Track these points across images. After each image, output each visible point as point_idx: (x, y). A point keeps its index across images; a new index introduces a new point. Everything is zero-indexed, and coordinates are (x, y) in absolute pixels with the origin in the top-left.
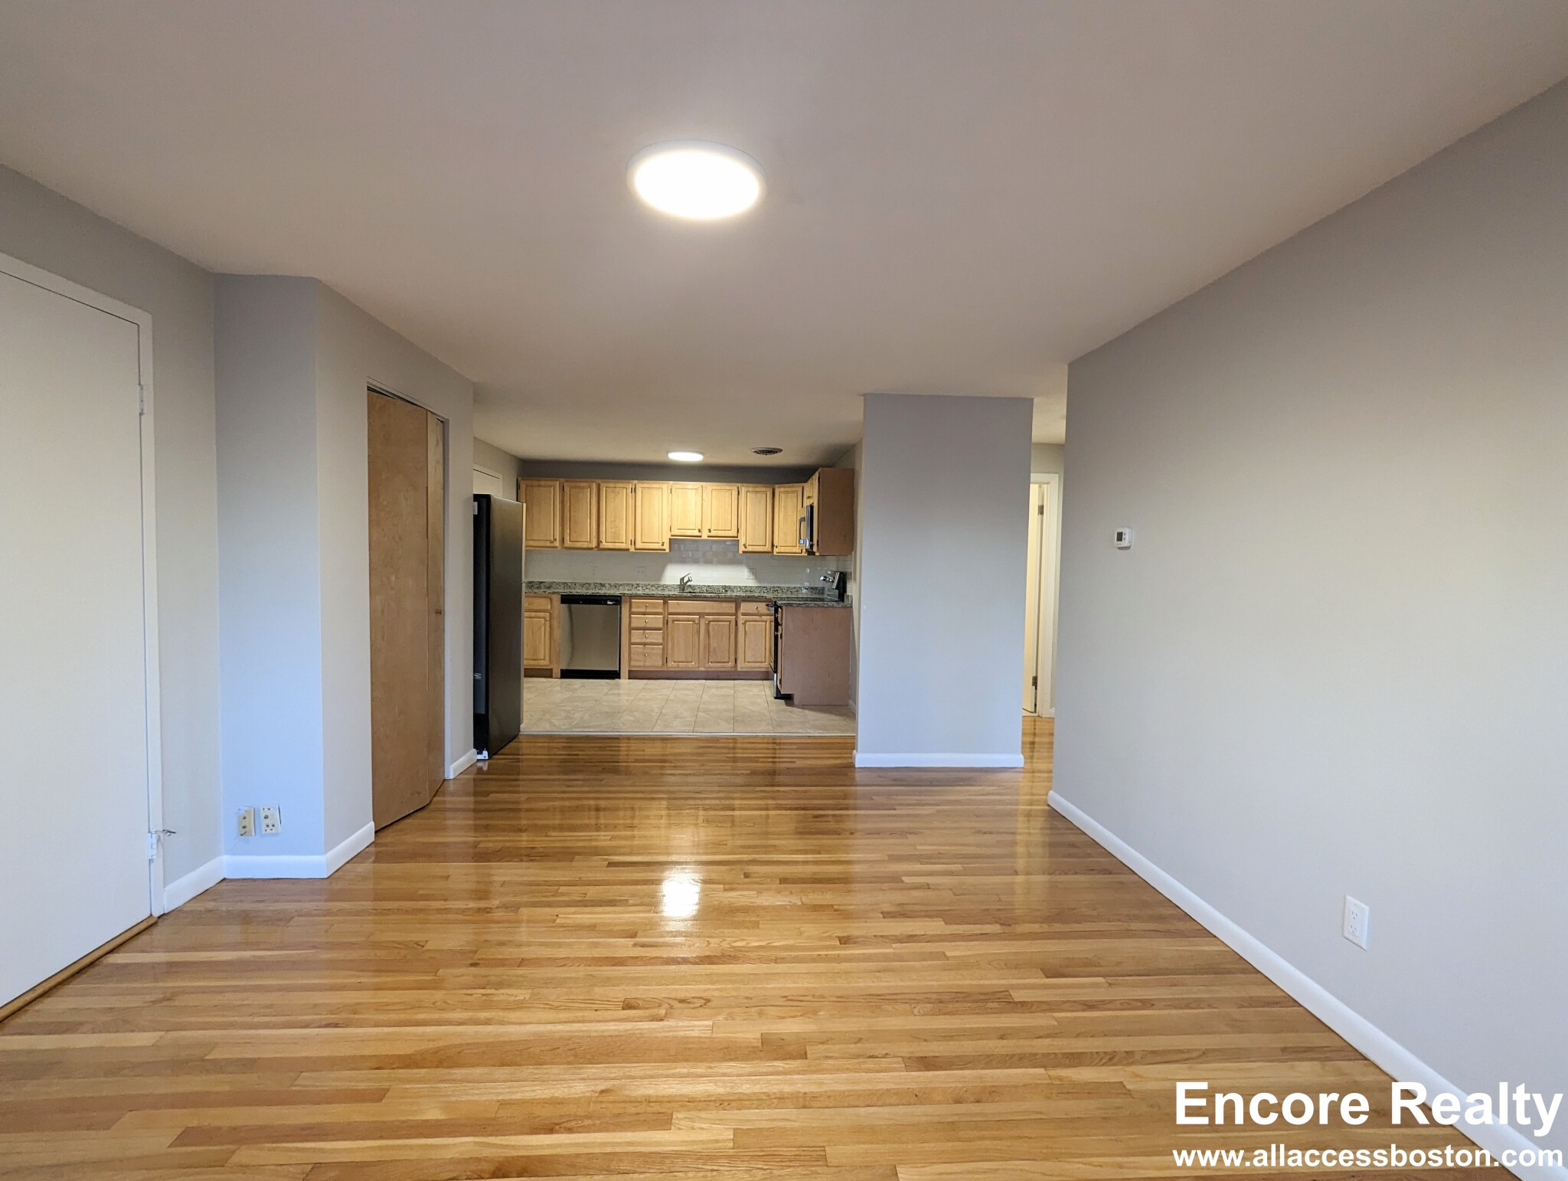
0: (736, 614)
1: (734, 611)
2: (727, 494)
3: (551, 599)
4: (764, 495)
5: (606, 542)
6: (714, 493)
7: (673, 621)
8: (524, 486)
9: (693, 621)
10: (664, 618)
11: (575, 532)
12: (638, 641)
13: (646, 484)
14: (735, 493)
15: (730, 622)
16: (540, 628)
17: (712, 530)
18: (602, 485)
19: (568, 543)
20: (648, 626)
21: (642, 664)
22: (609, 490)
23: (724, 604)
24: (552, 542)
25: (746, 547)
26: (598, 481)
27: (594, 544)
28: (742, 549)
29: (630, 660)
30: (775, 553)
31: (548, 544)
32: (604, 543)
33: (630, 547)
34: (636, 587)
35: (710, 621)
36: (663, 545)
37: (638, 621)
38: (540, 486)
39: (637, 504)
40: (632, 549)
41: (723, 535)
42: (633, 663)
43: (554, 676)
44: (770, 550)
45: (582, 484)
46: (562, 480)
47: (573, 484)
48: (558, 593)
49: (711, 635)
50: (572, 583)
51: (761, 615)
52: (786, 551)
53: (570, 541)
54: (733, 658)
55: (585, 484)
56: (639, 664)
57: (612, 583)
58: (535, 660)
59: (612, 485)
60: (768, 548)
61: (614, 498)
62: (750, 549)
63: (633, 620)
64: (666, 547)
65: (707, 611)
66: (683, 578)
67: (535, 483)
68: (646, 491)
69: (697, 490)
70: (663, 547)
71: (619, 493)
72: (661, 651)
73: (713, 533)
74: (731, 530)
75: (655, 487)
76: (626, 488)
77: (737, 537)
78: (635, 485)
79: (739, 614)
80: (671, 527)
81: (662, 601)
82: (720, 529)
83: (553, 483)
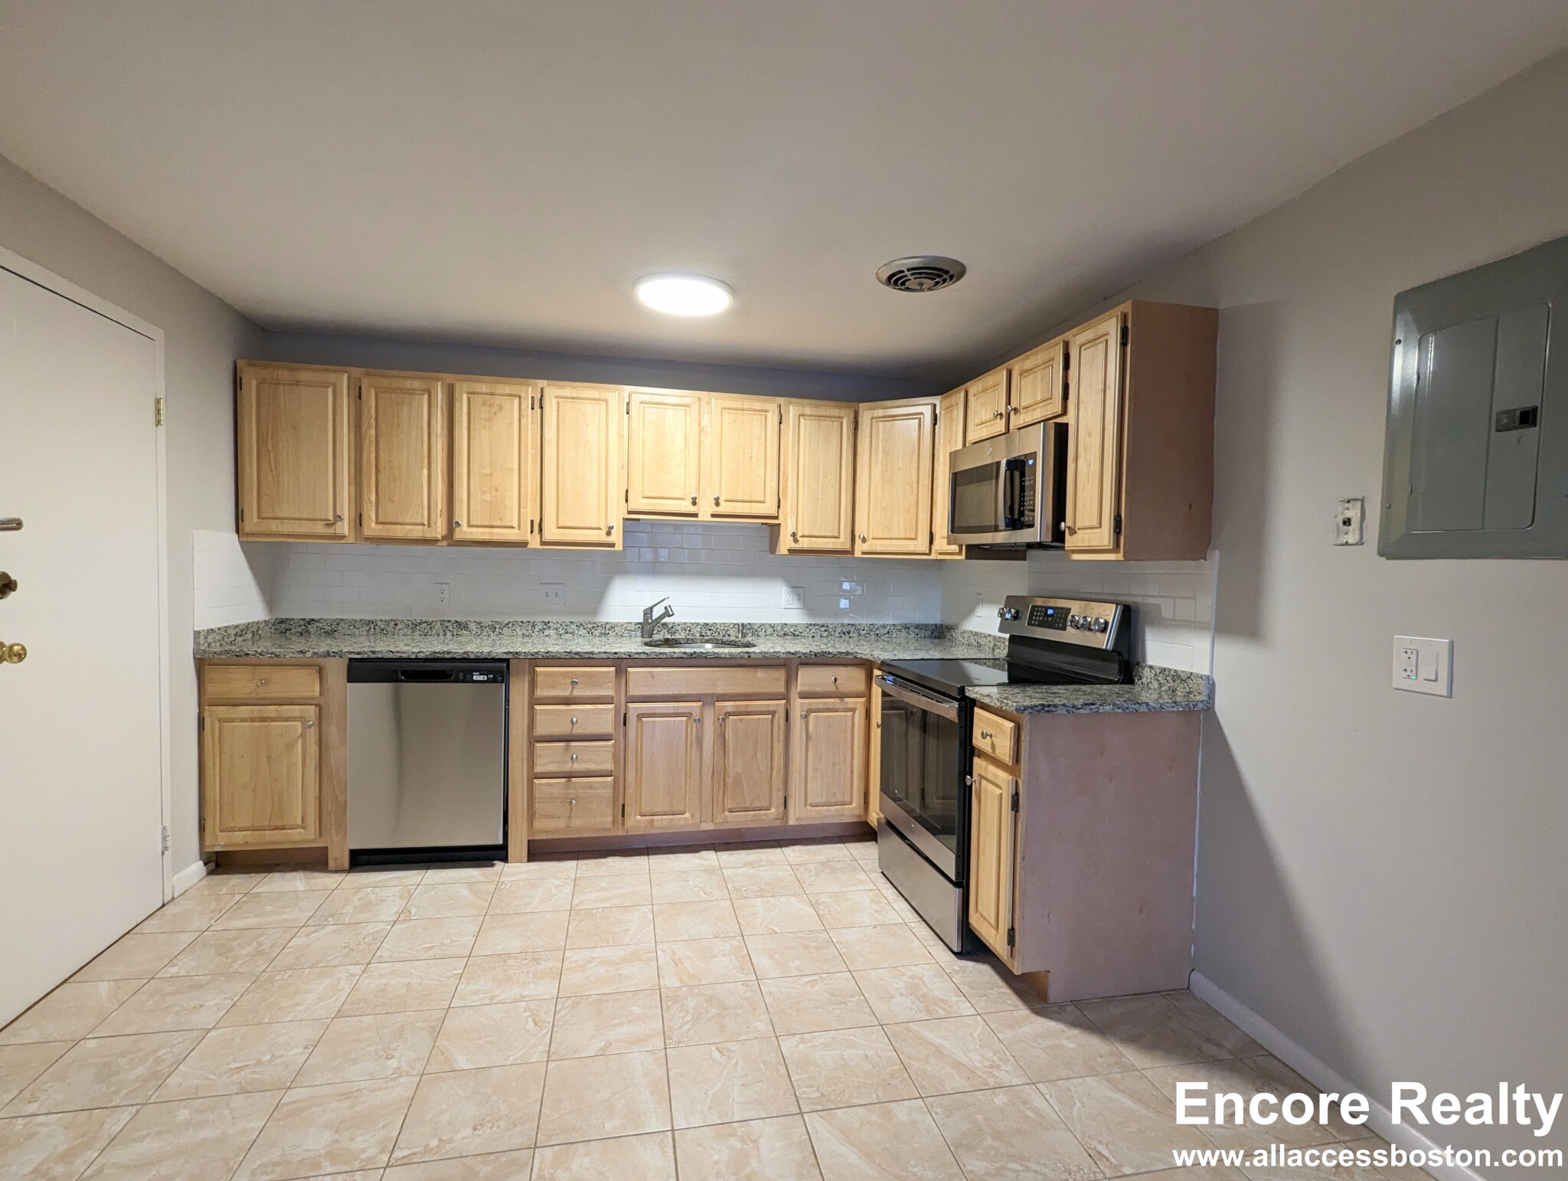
0: (785, 697)
1: (782, 690)
2: (757, 419)
3: (321, 671)
4: (836, 425)
5: (469, 526)
6: (728, 417)
7: (640, 717)
8: (254, 383)
9: (689, 715)
10: (617, 710)
11: (391, 501)
12: (552, 768)
13: (569, 389)
14: (772, 418)
15: (773, 713)
16: (290, 746)
17: (721, 501)
18: (458, 386)
19: (372, 528)
20: (578, 730)
21: (561, 824)
22: (477, 400)
23: (760, 673)
24: (329, 525)
25: (796, 541)
26: (449, 378)
27: (439, 530)
28: (785, 543)
29: (531, 816)
30: (858, 554)
31: (320, 528)
32: (464, 527)
33: (528, 537)
34: (542, 630)
35: (728, 714)
36: (609, 533)
37: (551, 719)
38: (297, 383)
39: (546, 436)
40: (534, 543)
41: (747, 512)
42: (538, 824)
43: (331, 864)
44: (847, 546)
45: (408, 384)
46: (357, 371)
47: (385, 382)
48: (340, 654)
49: (730, 745)
50: (387, 622)
51: (842, 696)
52: (890, 549)
53: (377, 523)
54: (778, 797)
55: (417, 384)
56: (550, 827)
57: (487, 621)
58: (276, 828)
59: (484, 388)
60: (843, 543)
61: (489, 420)
62: (805, 544)
63: (538, 718)
64: (617, 537)
65: (720, 690)
66: (651, 609)
67: (284, 375)
68: (567, 405)
69: (688, 408)
70: (610, 539)
71: (500, 408)
72: (610, 791)
73: (725, 508)
74: (764, 502)
75: (589, 396)
76: (520, 397)
77: (776, 518)
78: (542, 389)
79: (794, 695)
80: (627, 491)
81: (613, 669)
82: (740, 498)
83: (333, 377)
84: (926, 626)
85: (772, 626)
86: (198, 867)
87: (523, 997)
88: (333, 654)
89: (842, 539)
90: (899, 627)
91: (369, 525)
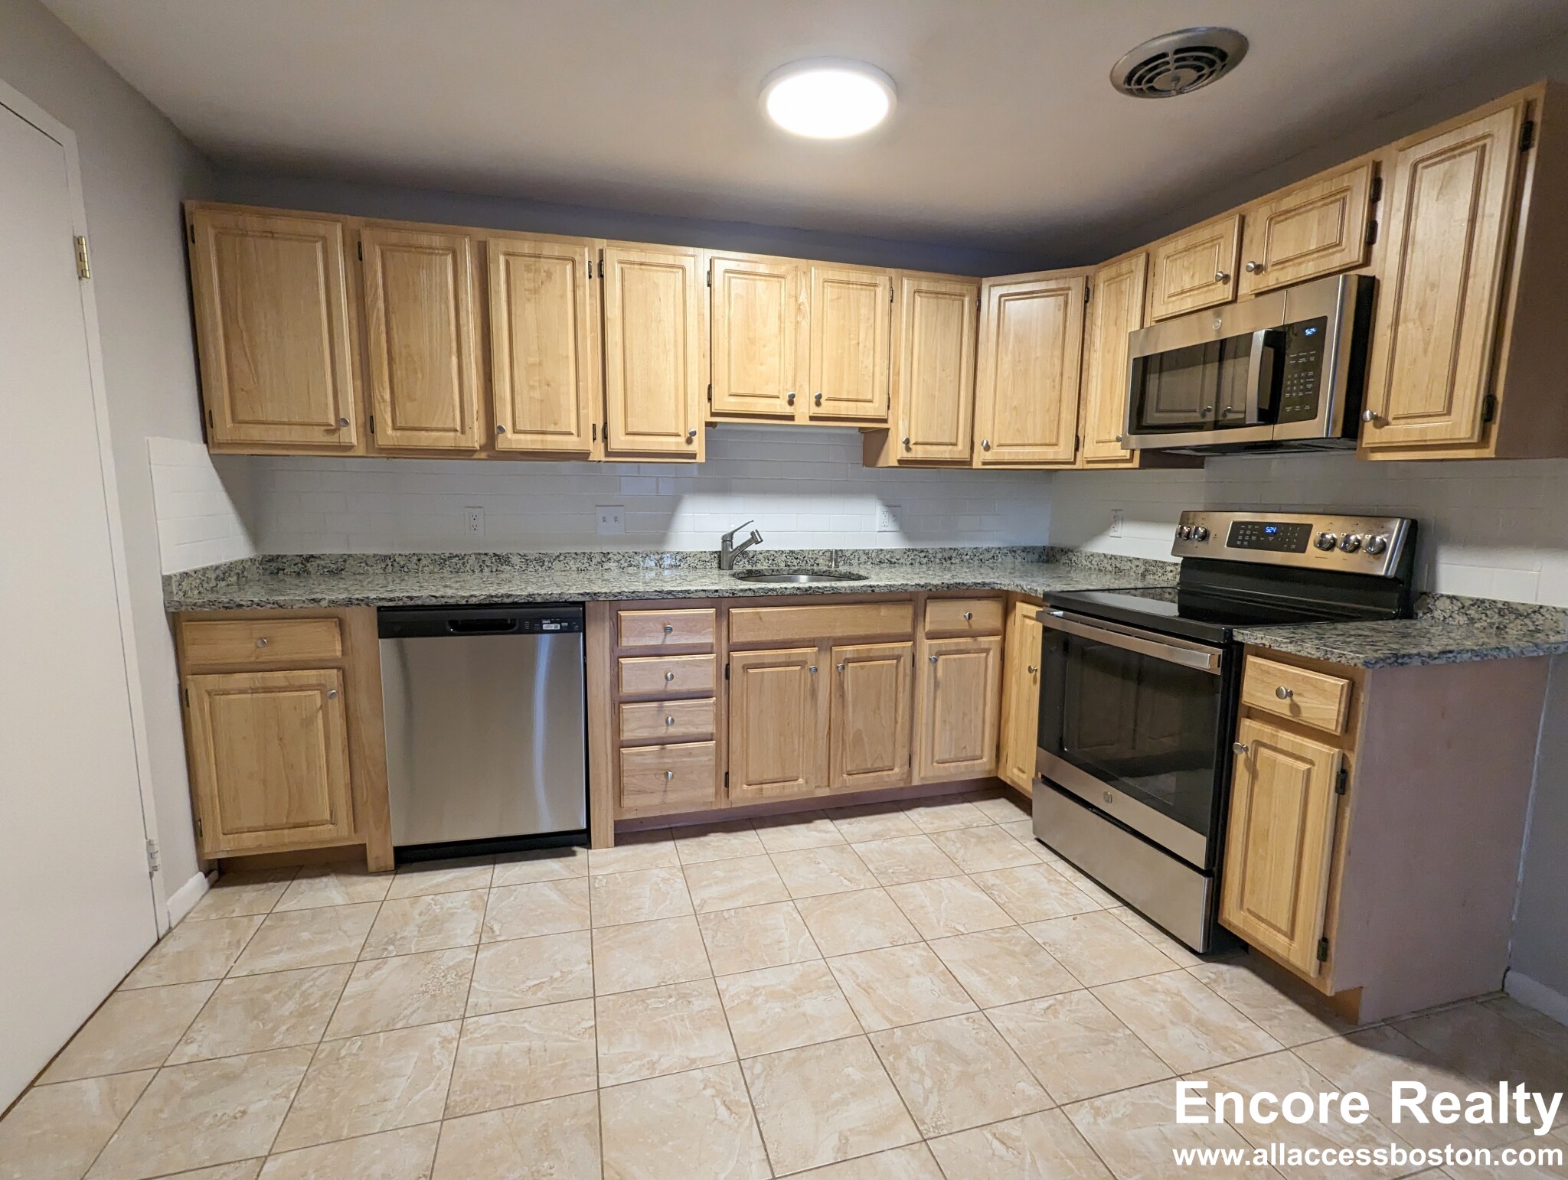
0: (911, 637)
1: (909, 630)
2: (865, 294)
3: (341, 624)
4: (957, 303)
5: (515, 431)
6: (831, 292)
7: (746, 667)
8: (211, 232)
9: (802, 664)
10: (718, 660)
11: (411, 398)
12: (643, 734)
13: (636, 252)
14: (882, 293)
15: (898, 658)
16: (308, 722)
17: (822, 400)
18: (492, 243)
19: (388, 435)
20: (674, 687)
21: (655, 800)
22: (518, 264)
23: (884, 611)
24: (331, 432)
25: (908, 449)
26: (481, 233)
27: (476, 437)
28: (894, 452)
29: (619, 792)
30: (977, 464)
31: (318, 436)
32: (509, 434)
33: (590, 446)
34: (601, 563)
35: (848, 661)
36: (689, 441)
37: (638, 675)
38: (272, 234)
39: (609, 313)
40: (597, 453)
41: (852, 413)
42: (628, 801)
43: (372, 865)
44: (966, 456)
45: (424, 240)
46: (354, 222)
47: (394, 237)
48: (366, 601)
49: (849, 696)
50: (408, 557)
51: (974, 635)
52: (1021, 458)
53: (395, 428)
54: (902, 754)
55: (437, 240)
56: (641, 805)
57: (533, 553)
58: (296, 826)
59: (526, 247)
60: (960, 452)
61: (536, 291)
62: (918, 453)
63: (625, 675)
64: (698, 446)
65: (838, 632)
66: (732, 534)
67: (252, 221)
68: (633, 273)
69: (783, 280)
70: (690, 449)
71: (549, 274)
72: (712, 757)
73: (827, 409)
74: (871, 402)
75: (661, 262)
76: (573, 262)
77: (885, 421)
78: (601, 252)
79: (920, 635)
80: (710, 387)
81: (713, 611)
82: (844, 396)
83: (321, 228)
84: (1034, 548)
85: (866, 553)
86: (197, 881)
87: (693, 1061)
88: (356, 602)
89: (960, 447)
90: (1005, 551)
91: (385, 431)
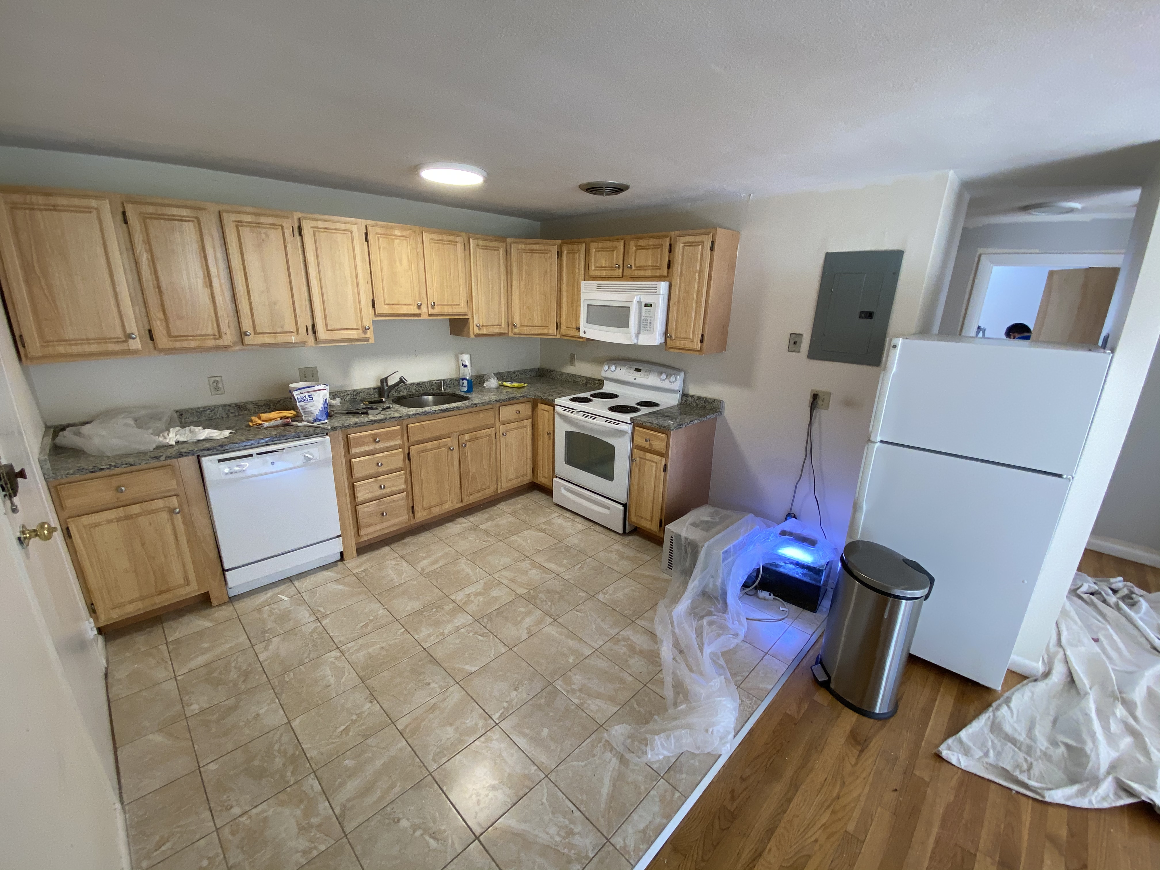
0: (494, 426)
1: (493, 422)
3: (173, 469)
5: (256, 333)
6: (435, 247)
7: (419, 452)
9: (444, 446)
10: (404, 452)
11: (179, 317)
12: (370, 496)
13: (323, 222)
14: (461, 247)
15: (489, 436)
16: (160, 531)
17: (435, 306)
19: (164, 341)
20: (382, 469)
21: (378, 527)
22: (245, 228)
23: (482, 415)
24: (120, 343)
25: (480, 329)
26: (216, 207)
27: (230, 338)
28: (472, 331)
29: (357, 528)
30: (510, 334)
31: (111, 346)
32: (252, 335)
33: (305, 338)
35: (466, 441)
36: (364, 332)
37: (362, 466)
39: (309, 259)
40: (311, 343)
41: (451, 312)
42: (363, 532)
43: (213, 602)
44: (505, 331)
45: (174, 210)
47: (151, 209)
49: (468, 458)
51: (520, 421)
52: (531, 332)
53: (170, 336)
54: (493, 480)
55: (185, 211)
56: (370, 532)
59: (250, 217)
60: (503, 329)
61: (259, 245)
62: (484, 330)
63: (355, 468)
64: (370, 334)
65: (462, 428)
66: (387, 379)
68: (322, 235)
69: (408, 239)
70: (368, 336)
71: (267, 235)
72: (405, 500)
73: (437, 310)
74: (459, 305)
75: (338, 227)
76: (282, 227)
77: (466, 314)
78: (299, 220)
79: (498, 423)
80: (373, 301)
81: (399, 427)
82: (446, 303)
83: (93, 203)
85: (457, 380)
89: (503, 326)
91: (162, 339)
